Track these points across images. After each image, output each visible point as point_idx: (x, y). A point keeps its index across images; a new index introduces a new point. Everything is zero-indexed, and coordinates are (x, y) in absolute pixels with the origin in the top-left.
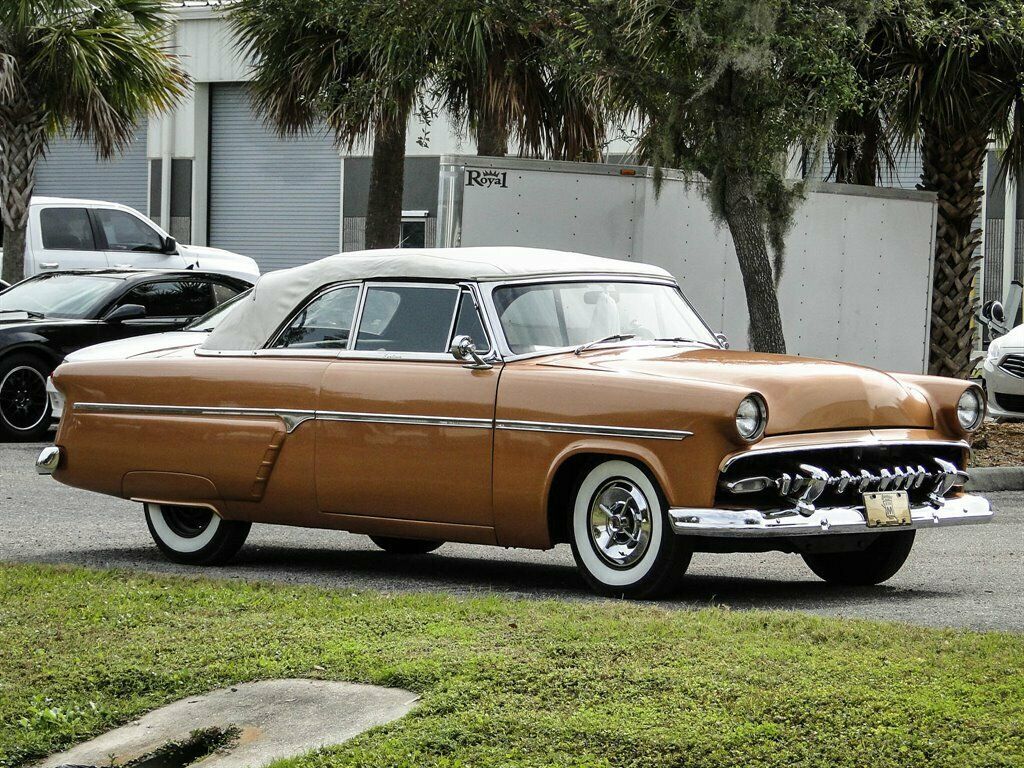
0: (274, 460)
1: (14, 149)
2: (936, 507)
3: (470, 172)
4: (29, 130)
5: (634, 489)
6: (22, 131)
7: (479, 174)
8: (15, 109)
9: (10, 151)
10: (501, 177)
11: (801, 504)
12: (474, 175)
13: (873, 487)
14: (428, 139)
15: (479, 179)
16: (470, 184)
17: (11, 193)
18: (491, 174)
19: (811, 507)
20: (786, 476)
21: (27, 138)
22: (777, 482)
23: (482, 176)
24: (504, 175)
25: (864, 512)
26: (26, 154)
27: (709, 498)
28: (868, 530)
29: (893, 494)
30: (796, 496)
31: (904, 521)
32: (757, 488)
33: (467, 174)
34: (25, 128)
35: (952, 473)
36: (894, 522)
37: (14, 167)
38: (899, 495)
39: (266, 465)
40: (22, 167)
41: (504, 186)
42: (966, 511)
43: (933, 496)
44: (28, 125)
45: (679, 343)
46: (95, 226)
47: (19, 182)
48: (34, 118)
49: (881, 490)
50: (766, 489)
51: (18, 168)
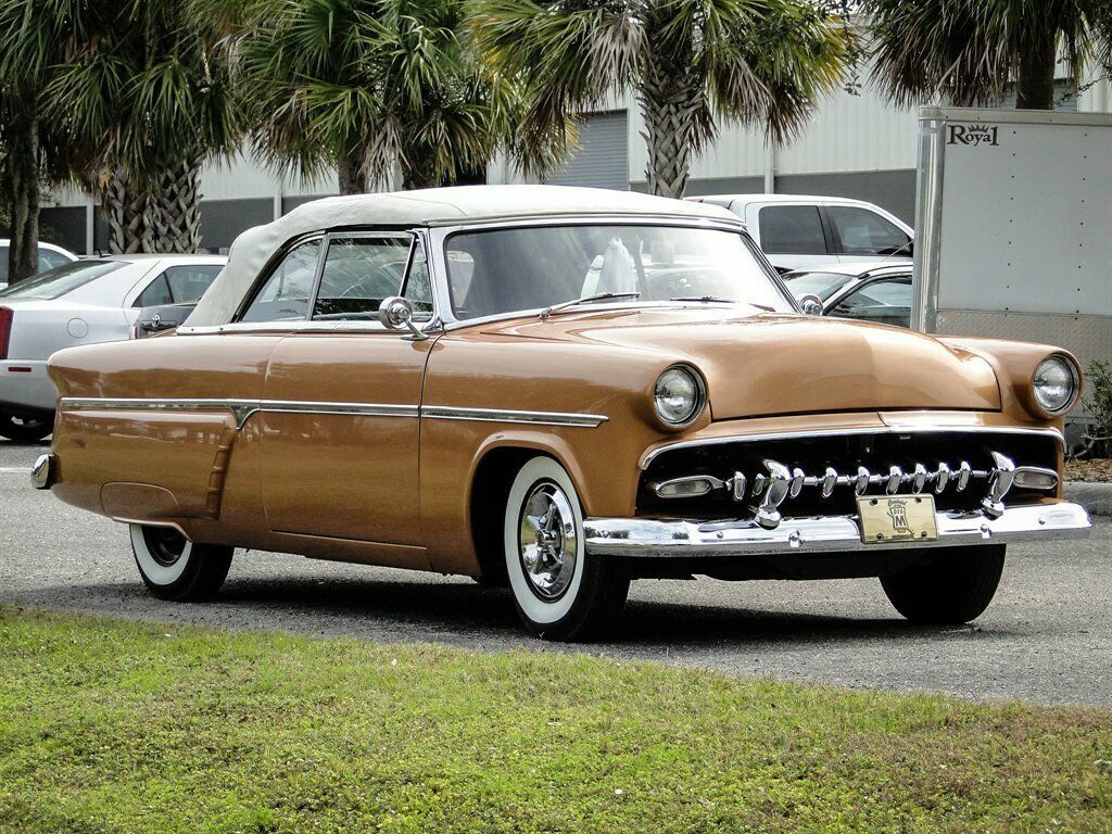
0: (226, 463)
1: (660, 134)
2: (992, 517)
3: (953, 128)
4: (678, 111)
5: (558, 493)
6: (669, 112)
7: (963, 130)
8: (660, 88)
9: (656, 137)
10: (990, 132)
11: (762, 514)
12: (958, 130)
13: (876, 490)
14: (859, 86)
15: (964, 136)
16: (952, 142)
17: (657, 185)
18: (978, 129)
19: (776, 516)
20: (739, 475)
21: (675, 121)
22: (727, 483)
23: (967, 131)
24: (995, 129)
25: (859, 523)
26: (674, 140)
27: (628, 504)
28: (862, 547)
29: (908, 500)
30: (758, 501)
31: (924, 535)
32: (700, 490)
33: (949, 130)
34: (673, 109)
35: (1007, 470)
36: (907, 537)
37: (661, 155)
38: (919, 500)
39: (217, 472)
40: (670, 155)
41: (994, 143)
42: (1042, 523)
43: (987, 503)
44: (676, 106)
45: (710, 304)
46: (827, 228)
47: (668, 172)
48: (683, 98)
49: (890, 493)
50: (713, 492)
51: (666, 155)
